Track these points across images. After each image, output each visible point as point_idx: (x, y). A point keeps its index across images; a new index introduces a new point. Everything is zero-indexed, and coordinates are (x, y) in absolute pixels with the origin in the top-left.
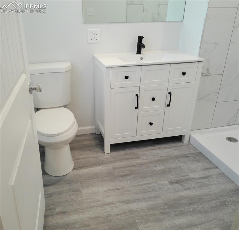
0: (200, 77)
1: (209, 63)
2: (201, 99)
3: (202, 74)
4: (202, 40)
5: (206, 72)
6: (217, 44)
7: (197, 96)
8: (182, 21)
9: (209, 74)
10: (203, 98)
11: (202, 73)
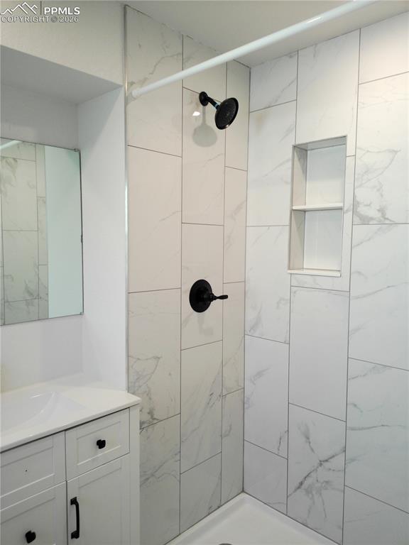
0: (139, 431)
1: (150, 399)
2: (148, 479)
3: (141, 426)
4: (128, 356)
5: (147, 418)
6: (159, 358)
7: (141, 476)
8: (81, 314)
9: (155, 421)
10: (153, 475)
11: (142, 423)
